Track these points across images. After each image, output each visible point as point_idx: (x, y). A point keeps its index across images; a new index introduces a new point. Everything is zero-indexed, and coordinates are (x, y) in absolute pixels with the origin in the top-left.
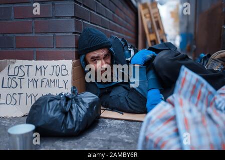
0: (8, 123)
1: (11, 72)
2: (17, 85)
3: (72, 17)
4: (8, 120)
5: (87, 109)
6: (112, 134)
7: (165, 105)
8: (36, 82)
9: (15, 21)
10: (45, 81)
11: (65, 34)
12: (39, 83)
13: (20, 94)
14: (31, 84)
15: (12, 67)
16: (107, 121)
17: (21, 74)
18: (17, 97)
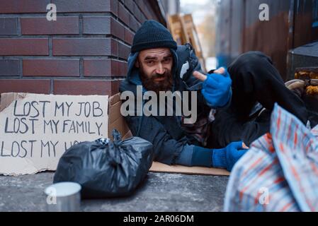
0: (20, 182)
1: (19, 110)
2: (27, 128)
3: (108, 36)
4: (18, 179)
5: (140, 159)
6: (172, 192)
7: (257, 152)
8: (56, 125)
9: (22, 38)
10: (70, 123)
11: (96, 58)
12: (60, 126)
13: (32, 141)
14: (48, 127)
15: (21, 103)
16: (158, 175)
17: (33, 113)
18: (27, 146)
